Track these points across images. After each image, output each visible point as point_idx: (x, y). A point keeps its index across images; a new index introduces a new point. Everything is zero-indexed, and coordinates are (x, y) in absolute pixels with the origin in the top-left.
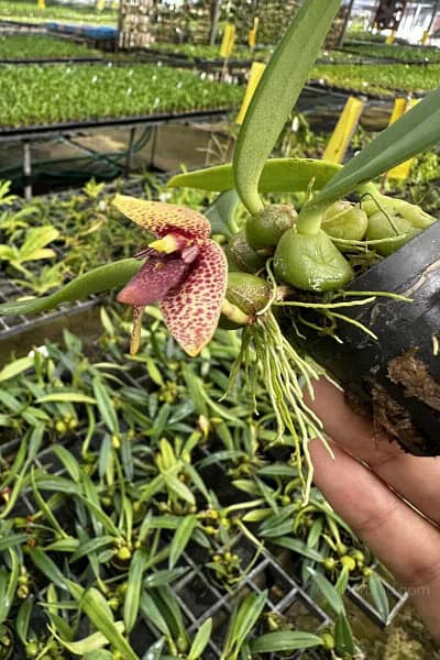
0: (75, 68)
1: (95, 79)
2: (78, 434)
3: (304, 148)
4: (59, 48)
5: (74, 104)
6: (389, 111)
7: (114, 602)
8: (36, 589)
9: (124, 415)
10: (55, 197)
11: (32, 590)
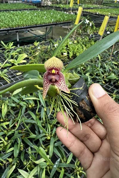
0: (30, 11)
1: (35, 14)
2: (35, 108)
3: (93, 31)
4: (25, 6)
5: (30, 21)
6: (116, 21)
7: (46, 150)
8: (25, 148)
9: (47, 103)
10: (26, 46)
11: (24, 149)
